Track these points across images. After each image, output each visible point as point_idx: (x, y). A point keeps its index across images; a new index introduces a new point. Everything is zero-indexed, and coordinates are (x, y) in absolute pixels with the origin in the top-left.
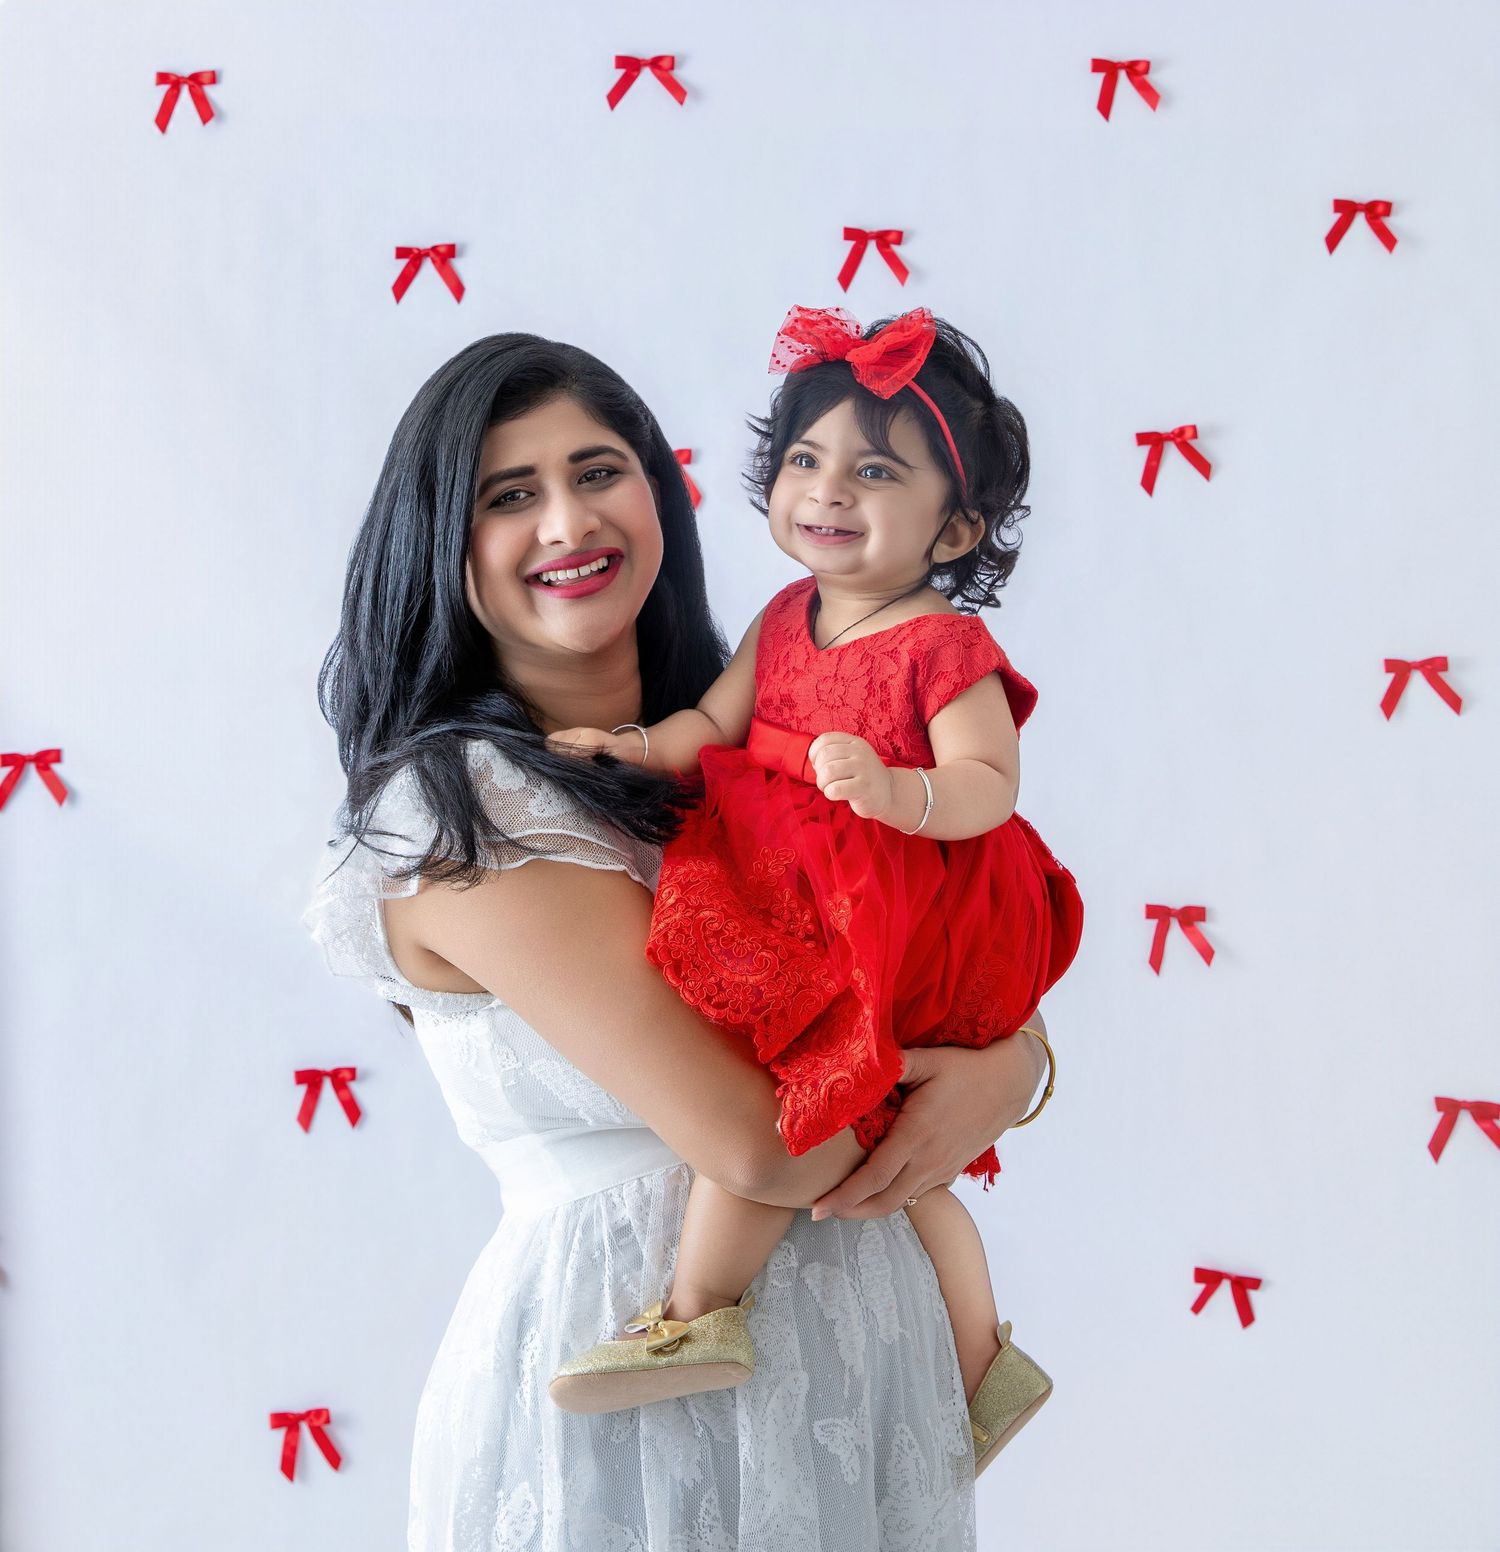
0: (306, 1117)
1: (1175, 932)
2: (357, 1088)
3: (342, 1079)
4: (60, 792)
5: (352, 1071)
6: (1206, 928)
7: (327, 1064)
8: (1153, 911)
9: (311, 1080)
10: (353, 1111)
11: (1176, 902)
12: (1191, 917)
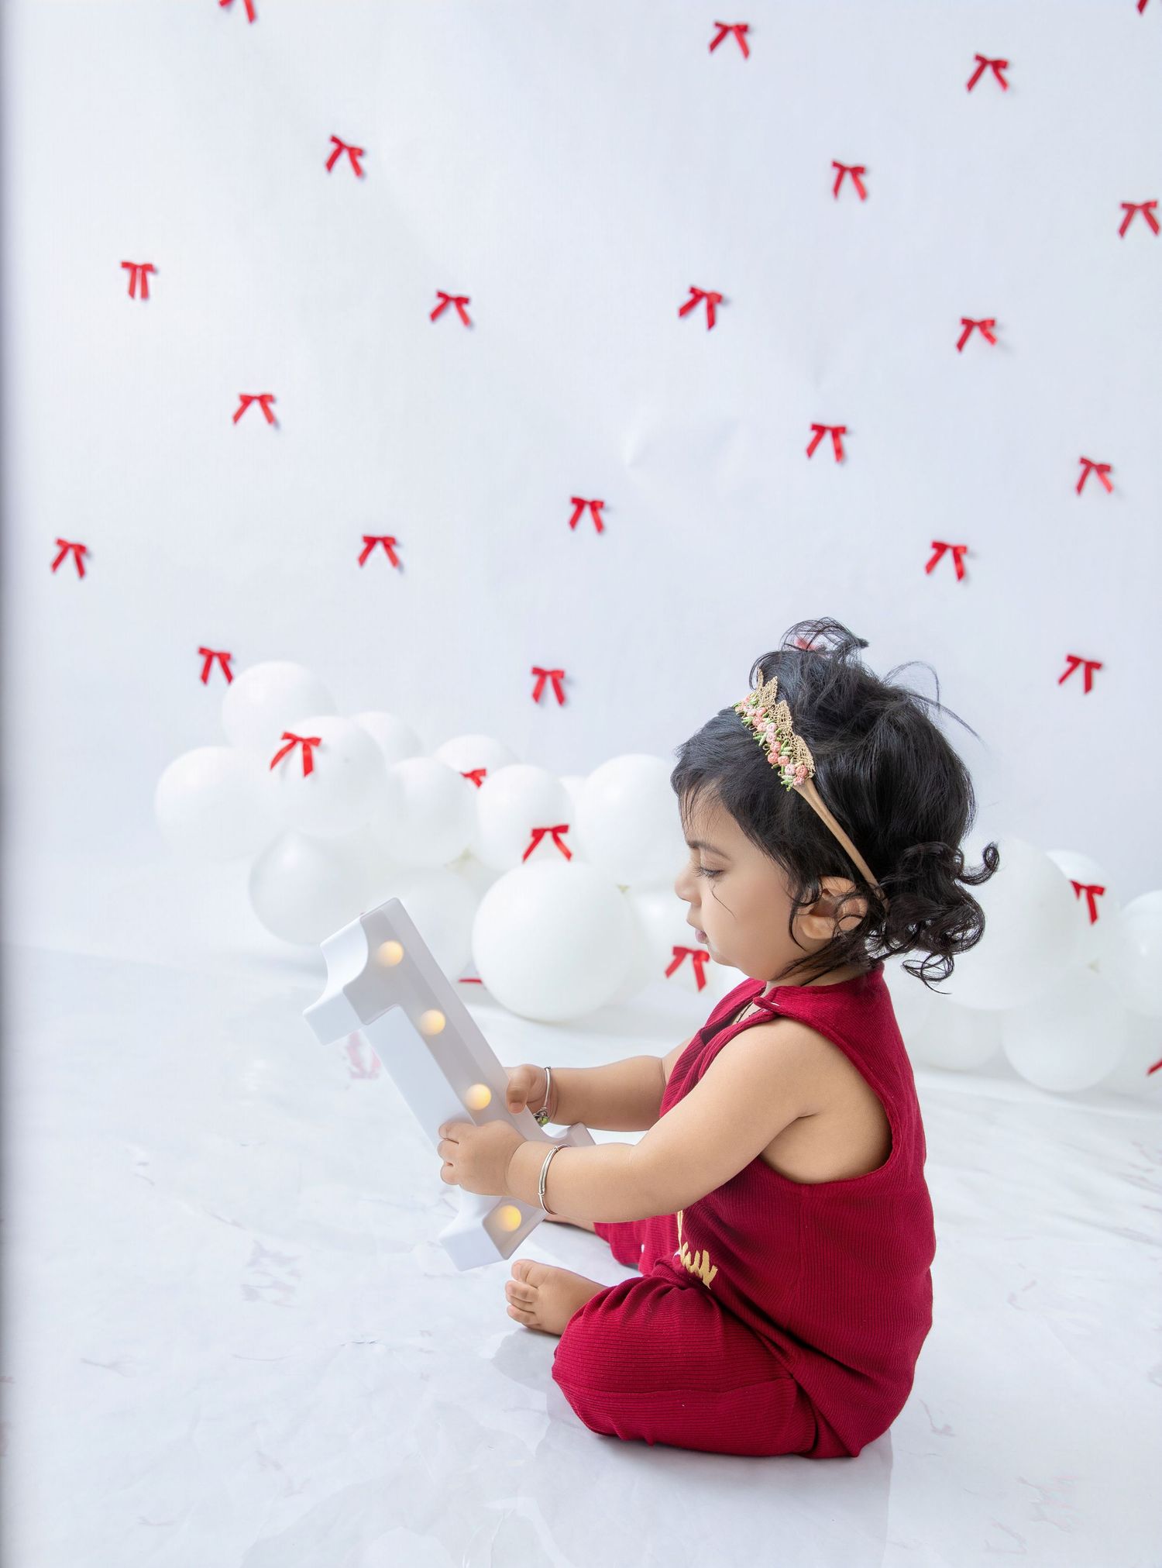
0: (574, 522)
1: (1093, 477)
2: (603, 515)
3: (596, 506)
4: (466, 319)
5: (601, 504)
6: (1111, 477)
7: (588, 496)
8: (1084, 461)
9: (579, 503)
10: (599, 526)
11: (1097, 459)
12: (1103, 469)
